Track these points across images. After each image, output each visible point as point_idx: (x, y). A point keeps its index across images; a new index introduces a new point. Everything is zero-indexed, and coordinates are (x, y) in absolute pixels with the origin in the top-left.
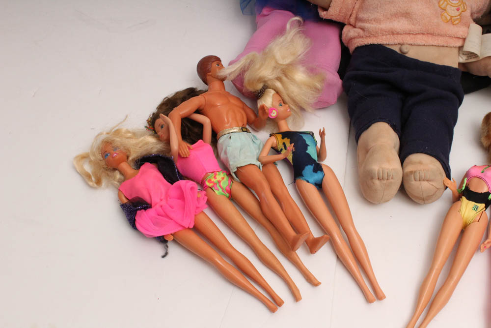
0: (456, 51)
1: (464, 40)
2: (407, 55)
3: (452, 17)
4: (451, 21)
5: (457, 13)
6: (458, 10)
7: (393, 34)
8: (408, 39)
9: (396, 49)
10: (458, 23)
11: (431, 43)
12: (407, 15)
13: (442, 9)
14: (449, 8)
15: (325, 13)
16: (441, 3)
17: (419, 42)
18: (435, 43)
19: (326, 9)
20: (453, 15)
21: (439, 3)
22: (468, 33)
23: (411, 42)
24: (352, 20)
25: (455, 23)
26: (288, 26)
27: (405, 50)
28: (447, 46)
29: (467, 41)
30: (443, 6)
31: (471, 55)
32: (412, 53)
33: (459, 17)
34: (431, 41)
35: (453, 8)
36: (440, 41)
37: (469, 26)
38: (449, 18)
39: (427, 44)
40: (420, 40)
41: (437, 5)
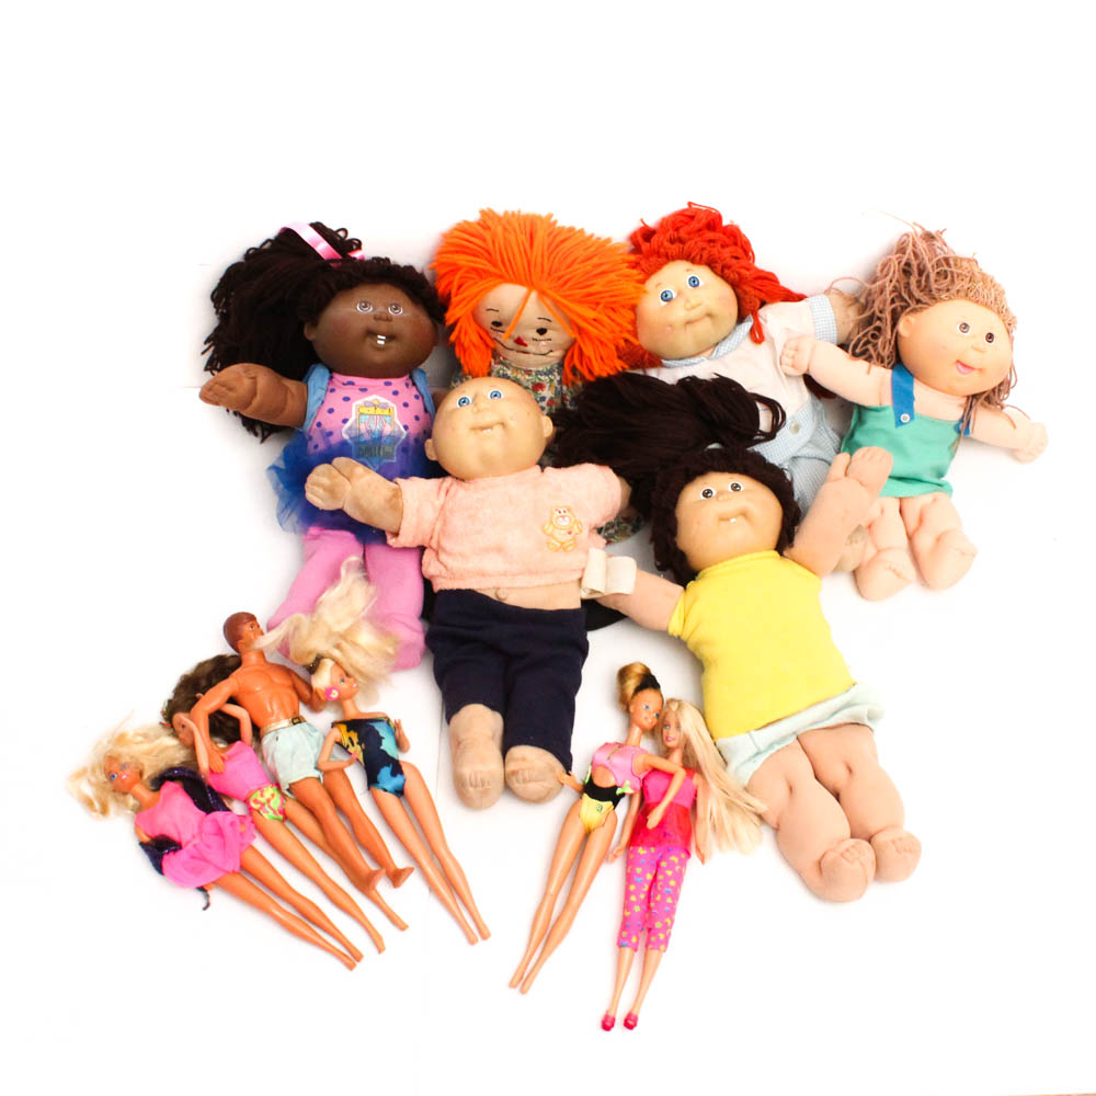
0: (575, 586)
1: (583, 570)
2: (506, 602)
3: (562, 543)
4: (563, 548)
5: (570, 537)
6: (570, 533)
7: (483, 575)
8: (506, 582)
9: (491, 594)
10: (572, 550)
11: (536, 583)
12: (499, 550)
13: (549, 535)
14: (557, 534)
15: (394, 540)
16: (546, 527)
17: (518, 584)
18: (542, 582)
19: (396, 534)
20: (563, 541)
21: (542, 527)
22: (586, 563)
23: (510, 585)
24: (434, 545)
25: (568, 550)
26: (343, 572)
27: (502, 596)
28: (559, 584)
29: (586, 572)
30: (549, 531)
31: (593, 592)
32: (513, 599)
33: (572, 542)
35: (563, 532)
36: (548, 579)
37: (588, 551)
38: (559, 545)
39: (531, 586)
40: (521, 581)
41: (539, 531)
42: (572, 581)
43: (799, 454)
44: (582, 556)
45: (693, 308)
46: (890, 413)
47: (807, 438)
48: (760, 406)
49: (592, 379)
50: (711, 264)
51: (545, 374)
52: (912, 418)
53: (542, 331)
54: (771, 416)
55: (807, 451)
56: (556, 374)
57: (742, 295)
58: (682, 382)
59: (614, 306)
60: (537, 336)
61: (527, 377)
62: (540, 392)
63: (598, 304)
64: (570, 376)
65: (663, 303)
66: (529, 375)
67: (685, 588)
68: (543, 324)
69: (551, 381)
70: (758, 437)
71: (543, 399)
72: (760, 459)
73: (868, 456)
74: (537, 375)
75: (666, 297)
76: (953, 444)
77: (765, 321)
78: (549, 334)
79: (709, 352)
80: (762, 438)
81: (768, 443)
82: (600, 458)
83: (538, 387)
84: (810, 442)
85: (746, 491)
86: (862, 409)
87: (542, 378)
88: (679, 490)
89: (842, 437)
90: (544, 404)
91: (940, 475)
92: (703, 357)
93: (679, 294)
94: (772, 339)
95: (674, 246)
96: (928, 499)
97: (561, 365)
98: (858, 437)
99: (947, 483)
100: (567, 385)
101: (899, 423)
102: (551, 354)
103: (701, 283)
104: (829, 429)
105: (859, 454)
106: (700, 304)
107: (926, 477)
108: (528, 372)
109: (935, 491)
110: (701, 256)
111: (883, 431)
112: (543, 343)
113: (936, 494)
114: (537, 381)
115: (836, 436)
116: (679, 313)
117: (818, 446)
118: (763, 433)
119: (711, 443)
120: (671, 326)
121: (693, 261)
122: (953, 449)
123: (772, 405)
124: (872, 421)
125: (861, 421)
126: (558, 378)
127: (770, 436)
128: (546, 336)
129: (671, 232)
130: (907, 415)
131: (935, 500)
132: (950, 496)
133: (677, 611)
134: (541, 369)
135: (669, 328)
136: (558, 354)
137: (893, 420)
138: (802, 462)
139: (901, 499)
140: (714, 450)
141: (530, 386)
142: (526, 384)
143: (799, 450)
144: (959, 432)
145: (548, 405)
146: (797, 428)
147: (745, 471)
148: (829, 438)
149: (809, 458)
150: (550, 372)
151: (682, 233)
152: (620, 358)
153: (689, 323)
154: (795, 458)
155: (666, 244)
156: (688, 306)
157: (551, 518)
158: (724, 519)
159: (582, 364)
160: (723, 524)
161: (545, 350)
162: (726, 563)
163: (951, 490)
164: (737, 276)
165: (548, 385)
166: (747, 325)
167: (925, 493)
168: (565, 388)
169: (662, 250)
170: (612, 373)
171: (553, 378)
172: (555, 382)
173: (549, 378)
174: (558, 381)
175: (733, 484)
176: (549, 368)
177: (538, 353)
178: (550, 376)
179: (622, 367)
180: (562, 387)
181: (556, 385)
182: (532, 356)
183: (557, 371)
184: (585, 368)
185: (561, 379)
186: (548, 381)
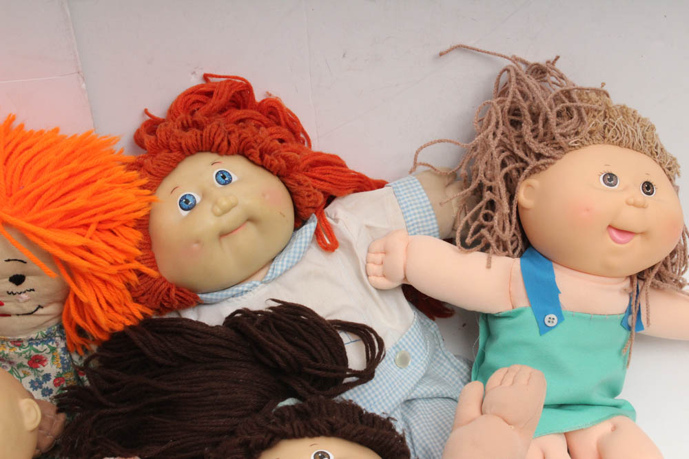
43: (413, 395)
45: (226, 211)
46: (529, 314)
47: (421, 371)
48: (345, 337)
49: (104, 338)
50: (244, 151)
51: (43, 342)
52: (561, 318)
53: (18, 280)
54: (363, 347)
55: (423, 390)
56: (58, 339)
57: (296, 188)
58: (231, 320)
59: (111, 226)
60: (12, 287)
61: (18, 350)
62: (41, 368)
63: (87, 226)
64: (76, 339)
65: (185, 213)
66: (20, 346)
68: (16, 269)
69: (53, 350)
70: (347, 380)
71: (47, 377)
72: (353, 411)
73: (509, 380)
74: (30, 344)
75: (187, 204)
76: (624, 346)
77: (336, 220)
78: (29, 282)
79: (262, 273)
80: (354, 379)
81: (366, 386)
82: (124, 448)
83: (36, 361)
84: (425, 376)
86: (488, 318)
87: (39, 347)
89: (470, 364)
90: (49, 384)
91: (614, 392)
92: (254, 281)
93: (204, 195)
94: (349, 244)
95: (189, 133)
96: (606, 427)
97: (61, 327)
98: (491, 358)
99: (626, 402)
100: (77, 352)
101: (544, 329)
102: (40, 311)
103: (235, 178)
104: (451, 355)
105: (495, 379)
106: (234, 206)
107: (597, 398)
108: (18, 343)
109: (613, 415)
110: (229, 143)
111: (525, 344)
112: (23, 296)
113: (617, 419)
114: (33, 353)
115: (465, 367)
116: (206, 221)
117: (439, 381)
118: (355, 373)
119: (284, 399)
120: (198, 242)
121: (218, 151)
122: (625, 354)
123: (363, 332)
124: (506, 334)
125: (490, 335)
126: (62, 345)
127: (366, 376)
128: (26, 285)
129: (182, 115)
130: (553, 316)
131: (615, 428)
132: (634, 420)
134: (33, 336)
135: (195, 246)
136: (52, 309)
137: (535, 329)
138: (419, 405)
139: (566, 434)
140: (287, 407)
141: (25, 362)
142: (18, 361)
143: (413, 389)
144: (629, 328)
145: (56, 385)
146: (404, 361)
147: (332, 431)
148: (451, 366)
149: (428, 398)
150: (48, 338)
151: (199, 116)
152: (136, 300)
153: (223, 234)
154: (408, 402)
155: (176, 131)
156: (218, 210)
159: (85, 320)
161: (30, 307)
163: (633, 411)
164: (283, 162)
165: (49, 357)
166: (309, 228)
167: (600, 421)
168: (75, 357)
169: (172, 141)
170: (128, 323)
171: (55, 345)
172: (59, 350)
173: (49, 346)
174: (63, 349)
175: (318, 453)
176: (44, 332)
177: (22, 312)
178: (50, 344)
179: (142, 313)
180: (71, 356)
181: (62, 356)
182: (14, 318)
183: (57, 334)
184: (91, 324)
185: (66, 344)
186: (48, 350)
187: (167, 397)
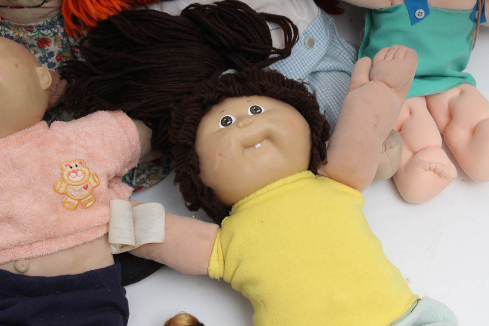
0: (102, 243)
1: (108, 225)
2: (26, 274)
3: (79, 200)
4: (81, 204)
5: (86, 192)
6: (86, 188)
8: (22, 253)
9: (10, 269)
10: (91, 205)
11: (57, 248)
13: (63, 194)
14: (71, 191)
16: (58, 186)
17: (37, 252)
18: (64, 246)
20: (80, 198)
21: (54, 187)
22: (110, 216)
23: (26, 256)
25: (87, 206)
27: (22, 268)
28: (83, 244)
30: (61, 191)
31: (123, 246)
32: (35, 270)
33: (90, 197)
34: (55, 246)
35: (77, 188)
36: (71, 242)
37: (109, 203)
38: (76, 202)
39: (51, 252)
40: (40, 249)
41: (51, 192)
42: (98, 239)
43: (317, 69)
44: (103, 210)
46: (404, 10)
47: (322, 52)
48: (271, 26)
49: (93, 24)
51: (48, 28)
52: (427, 13)
54: (283, 33)
55: (324, 65)
56: (58, 26)
58: (186, 12)
61: (29, 34)
62: (47, 47)
64: (72, 25)
66: (31, 31)
67: (220, 226)
69: (55, 34)
70: (272, 56)
71: (51, 54)
72: (278, 77)
73: (391, 56)
74: (38, 30)
76: (471, 34)
80: (276, 55)
81: (284, 61)
82: (111, 104)
83: (43, 42)
84: (326, 55)
85: (266, 112)
86: (372, 14)
87: (45, 32)
88: (196, 123)
89: (357, 48)
90: (53, 60)
91: (461, 67)
96: (455, 92)
97: (61, 17)
98: (374, 42)
99: (469, 75)
100: (73, 36)
101: (414, 20)
102: (46, 5)
105: (380, 56)
107: (450, 71)
108: (29, 29)
109: (461, 83)
111: (398, 31)
113: (464, 86)
114: (41, 36)
115: (353, 50)
117: (335, 59)
118: (278, 51)
119: (225, 70)
122: (471, 40)
123: (283, 22)
124: (386, 24)
125: (374, 26)
126: (62, 30)
127: (285, 53)
130: (422, 11)
131: (462, 93)
132: (475, 87)
133: (214, 253)
134: (41, 23)
136: (54, 3)
137: (407, 20)
138: (321, 76)
139: (426, 97)
140: (229, 74)
141: (35, 43)
142: (30, 42)
143: (318, 64)
144: (476, 21)
145: (58, 60)
146: (311, 43)
147: (263, 92)
148: (344, 50)
149: (328, 71)
150: (51, 25)
154: (314, 74)
157: (62, 175)
158: (248, 146)
159: (79, 11)
160: (248, 152)
161: (38, 2)
162: (258, 192)
163: (474, 81)
165: (53, 40)
167: (452, 87)
168: (71, 40)
170: (111, 14)
171: (56, 31)
172: (60, 34)
173: (52, 31)
174: (62, 34)
175: (253, 107)
176: (49, 21)
177: (32, 5)
178: (53, 29)
179: (121, 6)
180: (68, 39)
181: (62, 38)
182: (27, 10)
183: (58, 23)
184: (84, 14)
185: (64, 30)
186: (52, 34)
187: (141, 68)
